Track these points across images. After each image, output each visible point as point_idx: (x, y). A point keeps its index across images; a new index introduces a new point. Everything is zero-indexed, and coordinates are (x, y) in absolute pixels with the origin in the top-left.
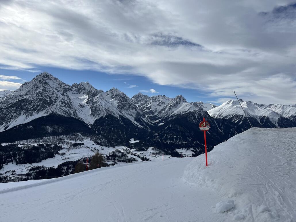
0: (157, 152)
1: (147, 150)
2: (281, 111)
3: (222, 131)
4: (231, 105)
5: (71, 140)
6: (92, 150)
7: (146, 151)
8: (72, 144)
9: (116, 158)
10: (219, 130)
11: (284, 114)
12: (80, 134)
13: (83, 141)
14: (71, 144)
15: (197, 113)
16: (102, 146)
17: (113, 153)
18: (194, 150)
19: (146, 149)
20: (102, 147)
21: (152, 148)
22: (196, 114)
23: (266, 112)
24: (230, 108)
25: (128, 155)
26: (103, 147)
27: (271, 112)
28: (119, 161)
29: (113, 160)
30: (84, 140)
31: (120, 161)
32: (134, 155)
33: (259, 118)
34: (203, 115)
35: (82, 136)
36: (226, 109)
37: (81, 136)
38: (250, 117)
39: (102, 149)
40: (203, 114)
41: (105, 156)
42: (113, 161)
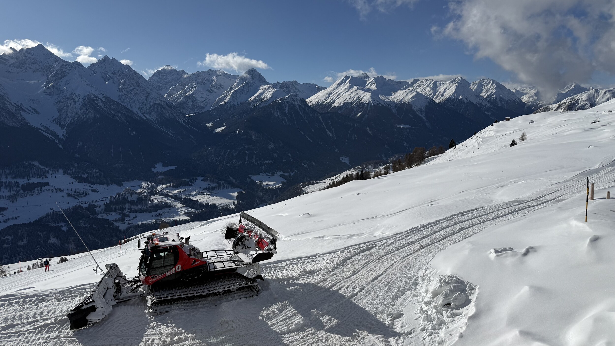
0: (214, 185)
1: (193, 183)
2: (431, 92)
3: (333, 134)
4: (349, 85)
5: (15, 178)
6: (69, 195)
7: (191, 185)
8: (20, 186)
9: (127, 206)
10: (329, 133)
11: (435, 97)
12: (36, 163)
13: (46, 177)
14: (18, 187)
15: (288, 103)
16: (93, 184)
17: (119, 196)
18: (285, 174)
19: (190, 181)
20: (91, 186)
21: (202, 178)
22: (286, 106)
23: (407, 95)
24: (347, 91)
25: (152, 197)
26: (95, 187)
27: (414, 94)
28: (133, 212)
29: (119, 210)
30: (49, 176)
31: (136, 211)
32: (167, 196)
33: (395, 107)
34: (297, 106)
35: (41, 167)
36: (339, 94)
37: (39, 168)
38: (380, 105)
39: (94, 191)
40: (299, 105)
41: (101, 204)
42: (120, 214)
